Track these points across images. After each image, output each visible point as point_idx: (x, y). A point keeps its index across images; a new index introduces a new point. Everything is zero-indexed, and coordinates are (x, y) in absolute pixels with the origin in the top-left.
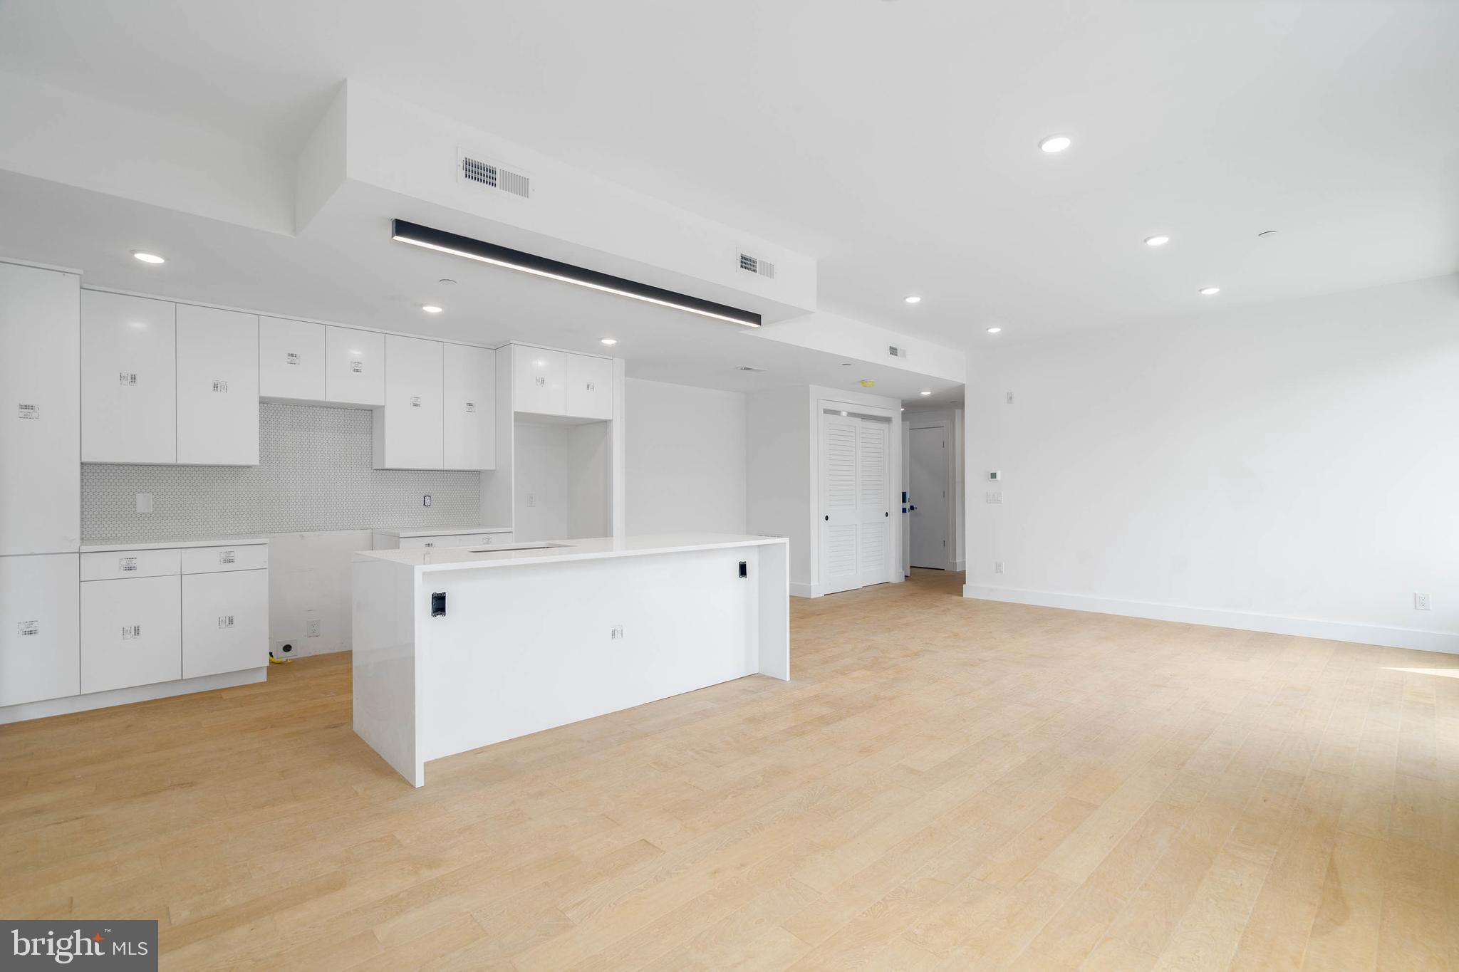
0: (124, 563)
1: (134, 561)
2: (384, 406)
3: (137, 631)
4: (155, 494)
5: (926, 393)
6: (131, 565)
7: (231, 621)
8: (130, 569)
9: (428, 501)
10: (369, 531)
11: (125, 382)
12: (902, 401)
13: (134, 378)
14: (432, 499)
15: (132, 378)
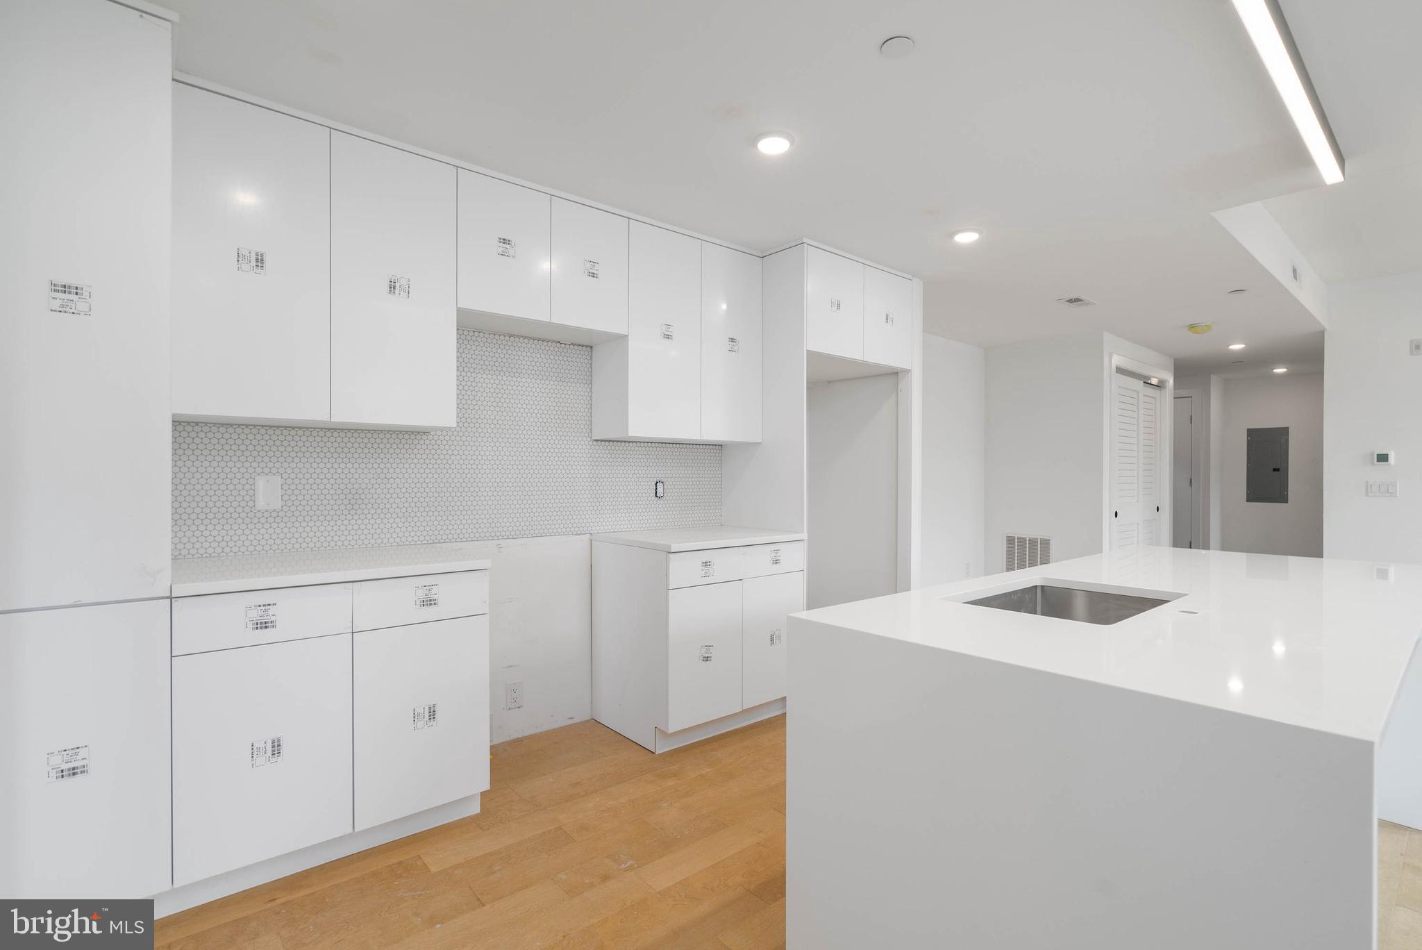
0: (254, 614)
1: (272, 610)
2: (627, 336)
3: (277, 747)
4: (285, 476)
5: (1237, 347)
6: (266, 619)
7: (432, 714)
8: (264, 625)
9: (660, 492)
10: (587, 537)
11: (245, 266)
12: (1175, 360)
13: (260, 260)
14: (665, 486)
15: (257, 259)
